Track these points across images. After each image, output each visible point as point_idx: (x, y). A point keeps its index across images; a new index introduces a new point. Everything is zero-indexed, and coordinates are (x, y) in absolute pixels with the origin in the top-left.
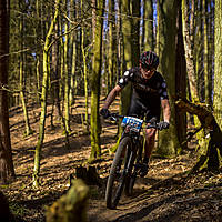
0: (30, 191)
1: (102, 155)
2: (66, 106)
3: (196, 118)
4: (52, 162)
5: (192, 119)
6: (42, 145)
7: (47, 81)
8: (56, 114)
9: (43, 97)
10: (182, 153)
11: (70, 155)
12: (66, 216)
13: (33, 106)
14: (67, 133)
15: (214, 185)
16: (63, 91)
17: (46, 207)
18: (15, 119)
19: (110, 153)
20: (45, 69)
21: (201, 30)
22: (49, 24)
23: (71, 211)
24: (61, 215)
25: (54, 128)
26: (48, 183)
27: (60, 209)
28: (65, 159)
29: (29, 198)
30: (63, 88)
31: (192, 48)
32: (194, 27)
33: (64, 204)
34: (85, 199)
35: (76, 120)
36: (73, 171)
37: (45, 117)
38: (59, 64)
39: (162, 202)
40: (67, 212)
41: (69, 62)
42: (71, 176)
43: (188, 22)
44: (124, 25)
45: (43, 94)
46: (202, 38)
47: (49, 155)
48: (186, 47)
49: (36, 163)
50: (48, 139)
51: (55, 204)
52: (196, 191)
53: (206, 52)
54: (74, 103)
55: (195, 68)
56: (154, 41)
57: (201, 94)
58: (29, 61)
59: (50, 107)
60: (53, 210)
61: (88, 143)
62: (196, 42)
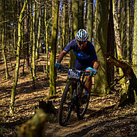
0: (8, 117)
1: (56, 93)
2: (33, 59)
3: (120, 69)
4: (23, 97)
5: (118, 70)
6: (16, 86)
7: (20, 43)
8: (26, 65)
9: (18, 53)
10: (110, 93)
11: (35, 93)
13: (11, 59)
14: (33, 78)
15: (131, 115)
16: (32, 50)
17: (18, 127)
19: (62, 92)
20: (19, 35)
21: (126, 10)
22: (23, 4)
23: (35, 130)
24: (27, 132)
25: (24, 74)
26: (20, 112)
27: (27, 129)
28: (31, 95)
29: (7, 121)
30: (32, 48)
31: (119, 22)
32: (121, 8)
33: (30, 126)
34: (44, 122)
35: (40, 69)
36: (37, 104)
37: (19, 67)
38: (29, 31)
39: (96, 126)
40: (32, 131)
41: (36, 30)
42: (36, 107)
43: (116, 5)
44: (73, 6)
45: (18, 51)
46: (126, 16)
47: (21, 92)
48: (115, 22)
49: (12, 98)
50: (20, 82)
51: (24, 125)
52: (119, 119)
53: (128, 25)
54: (38, 58)
55: (120, 36)
56: (93, 17)
57: (124, 53)
58: (9, 29)
59: (22, 61)
60: (22, 129)
61: (47, 85)
62: (122, 18)
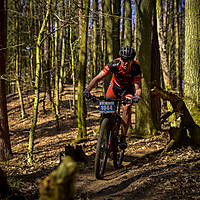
0: (25, 167)
1: (87, 135)
2: (56, 93)
3: (169, 103)
4: (44, 141)
5: (165, 104)
6: (35, 127)
7: (40, 72)
8: (47, 100)
9: (36, 85)
10: (157, 134)
11: (60, 136)
12: (56, 188)
13: (28, 93)
14: (57, 116)
15: (184, 161)
16: (54, 80)
17: (39, 180)
18: (12, 105)
19: (95, 134)
20: (38, 61)
21: (173, 27)
22: (42, 22)
23: (61, 184)
24: (52, 187)
25: (46, 112)
26: (41, 160)
27: (52, 182)
28: (55, 139)
29: (25, 173)
30: (54, 76)
31: (165, 42)
32: (167, 25)
33: (55, 178)
34: (73, 174)
35: (65, 105)
36: (63, 149)
37: (39, 102)
38: (50, 57)
39: (140, 176)
40: (58, 185)
41: (59, 55)
42: (61, 154)
43: (162, 20)
44: (107, 24)
45: (36, 83)
46: (174, 35)
47: (42, 135)
48: (160, 42)
49: (30, 142)
50: (40, 121)
51: (48, 178)
52: (168, 166)
53: (177, 46)
54: (63, 91)
55: (167, 61)
56: (132, 37)
57: (173, 82)
58: (24, 54)
59: (42, 94)
60: (45, 183)
61: (75, 125)
62: (169, 38)
